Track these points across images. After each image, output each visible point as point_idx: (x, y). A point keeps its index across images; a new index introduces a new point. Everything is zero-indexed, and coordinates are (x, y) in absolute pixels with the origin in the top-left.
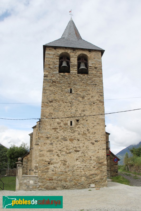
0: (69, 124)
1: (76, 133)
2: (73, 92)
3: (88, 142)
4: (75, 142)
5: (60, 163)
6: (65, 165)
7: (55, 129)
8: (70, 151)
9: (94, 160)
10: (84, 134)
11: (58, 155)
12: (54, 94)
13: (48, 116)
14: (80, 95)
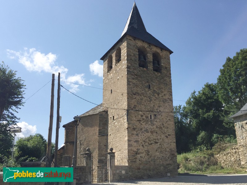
0: (149, 118)
1: (155, 127)
2: (151, 88)
3: (164, 135)
4: (155, 134)
5: (145, 153)
6: (148, 155)
7: (139, 121)
8: (151, 142)
9: (168, 151)
10: (161, 128)
11: (143, 145)
12: (137, 88)
13: (134, 107)
14: (156, 91)
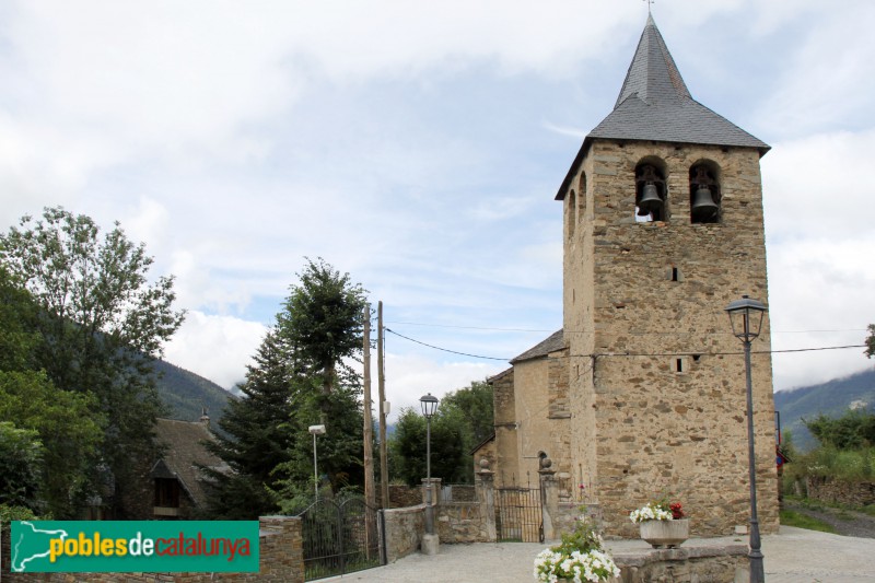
0: (674, 367)
1: (693, 393)
2: (681, 277)
3: (727, 414)
4: (692, 414)
5: (655, 470)
6: (666, 474)
7: (637, 381)
8: (679, 439)
9: (742, 462)
10: (716, 394)
11: (647, 450)
12: (628, 285)
13: (616, 345)
14: (701, 285)
